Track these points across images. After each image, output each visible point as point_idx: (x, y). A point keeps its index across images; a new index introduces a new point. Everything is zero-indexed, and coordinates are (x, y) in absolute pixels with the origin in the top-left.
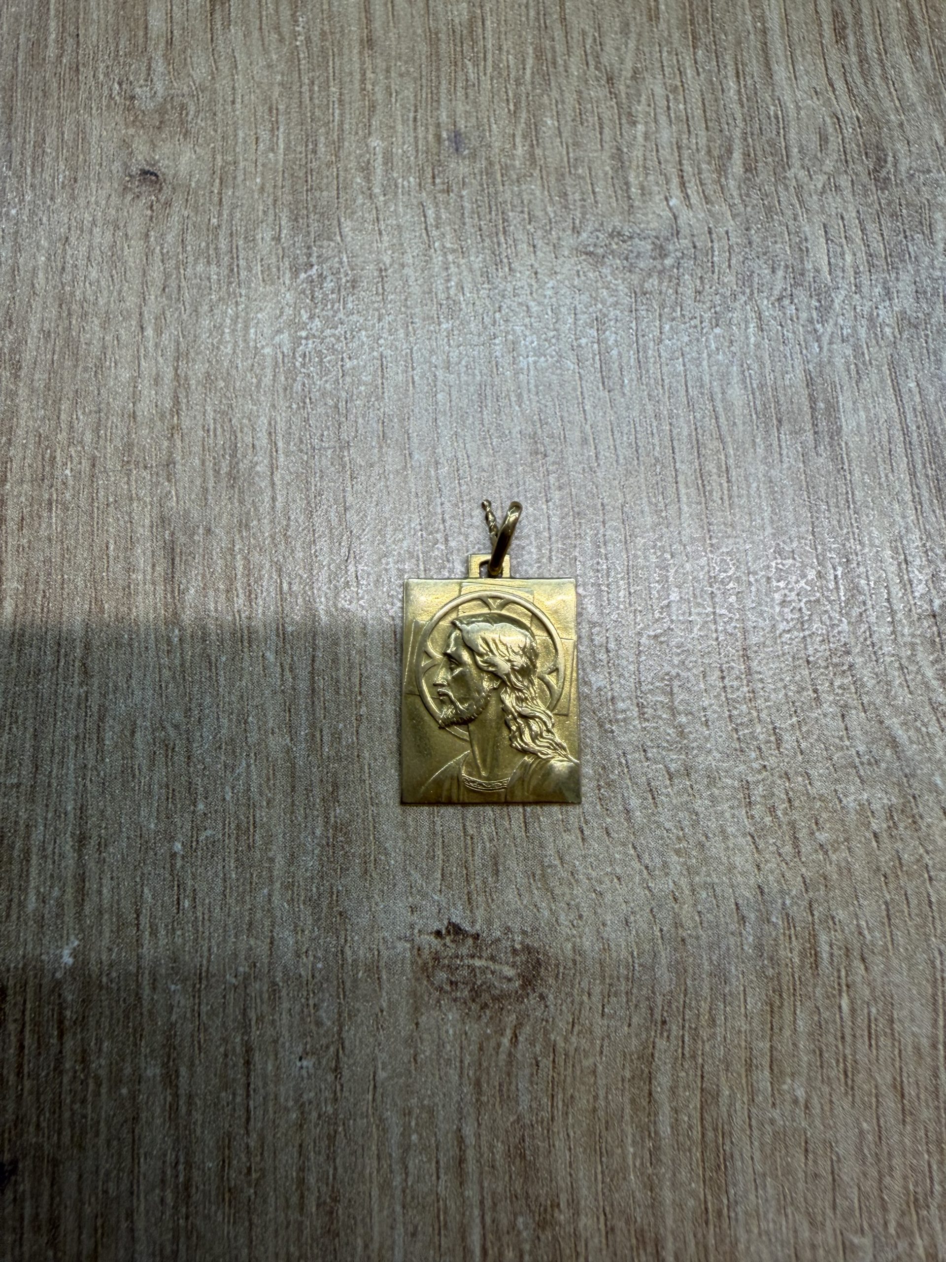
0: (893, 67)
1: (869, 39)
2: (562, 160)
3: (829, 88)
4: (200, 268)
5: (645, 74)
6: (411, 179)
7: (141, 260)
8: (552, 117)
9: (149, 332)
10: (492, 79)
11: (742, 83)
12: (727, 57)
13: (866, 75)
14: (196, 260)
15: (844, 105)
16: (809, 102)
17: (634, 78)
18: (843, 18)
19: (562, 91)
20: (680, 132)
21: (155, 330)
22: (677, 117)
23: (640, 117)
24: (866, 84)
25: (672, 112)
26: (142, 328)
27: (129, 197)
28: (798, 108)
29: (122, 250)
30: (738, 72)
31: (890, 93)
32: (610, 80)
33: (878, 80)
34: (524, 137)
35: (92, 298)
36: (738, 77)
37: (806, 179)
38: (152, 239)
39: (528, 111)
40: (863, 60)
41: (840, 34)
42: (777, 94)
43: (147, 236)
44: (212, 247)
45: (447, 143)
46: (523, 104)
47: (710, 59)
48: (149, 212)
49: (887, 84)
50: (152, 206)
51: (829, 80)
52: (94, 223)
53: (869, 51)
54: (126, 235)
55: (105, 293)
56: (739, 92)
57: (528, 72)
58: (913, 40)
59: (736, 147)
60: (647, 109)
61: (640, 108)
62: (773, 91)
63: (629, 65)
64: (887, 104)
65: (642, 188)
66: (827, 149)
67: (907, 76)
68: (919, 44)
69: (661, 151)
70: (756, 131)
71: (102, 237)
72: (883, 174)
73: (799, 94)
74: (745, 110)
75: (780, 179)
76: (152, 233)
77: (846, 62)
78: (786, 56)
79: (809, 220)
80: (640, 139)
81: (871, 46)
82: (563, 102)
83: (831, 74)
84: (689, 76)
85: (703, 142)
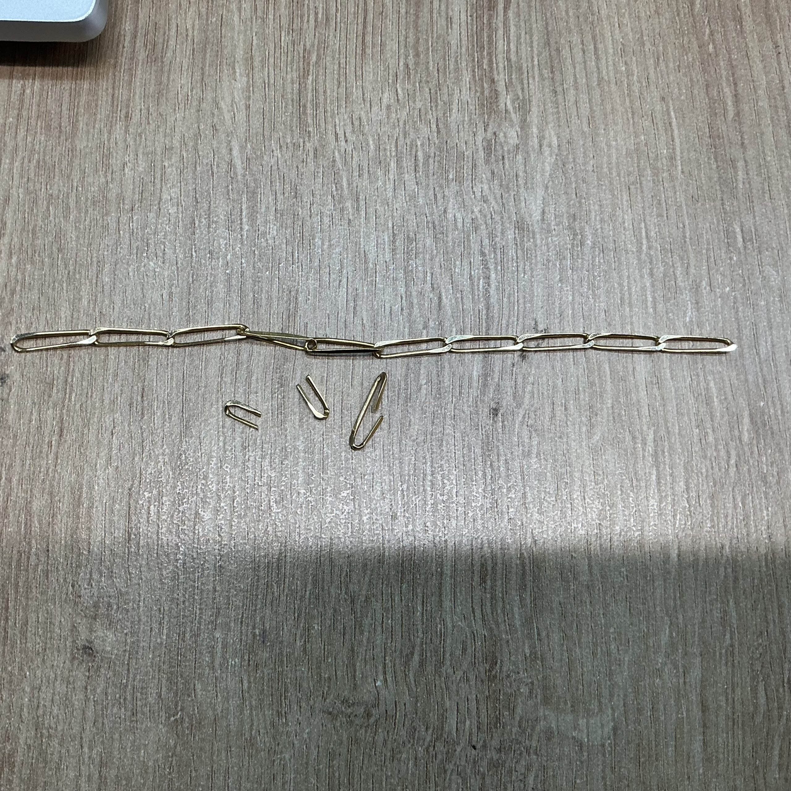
0: (509, 603)
1: (499, 583)
2: (321, 652)
3: (472, 615)
4: (115, 710)
5: (372, 599)
6: (237, 660)
7: (82, 703)
8: (318, 624)
9: (86, 750)
10: (287, 596)
11: (425, 608)
12: (419, 590)
13: (493, 608)
14: (113, 706)
15: (478, 626)
16: (460, 623)
17: (366, 601)
18: (486, 570)
19: (325, 607)
20: (386, 639)
21: (89, 748)
22: (387, 628)
23: (366, 628)
24: (492, 613)
25: (384, 625)
26: (82, 746)
27: (76, 662)
28: (453, 627)
29: (72, 698)
30: (423, 601)
31: (505, 621)
32: (353, 601)
33: (499, 611)
34: (301, 636)
35: (54, 726)
36: (423, 605)
37: (452, 673)
38: (89, 691)
39: (305, 620)
40: (493, 598)
41: (483, 580)
42: (443, 616)
43: (86, 689)
44: (123, 698)
45: (258, 638)
46: (303, 615)
47: (409, 592)
48: (87, 674)
49: (504, 614)
50: (89, 670)
51: (473, 609)
52: (56, 679)
53: (497, 593)
54: (74, 688)
55: (61, 723)
56: (423, 613)
57: (308, 593)
58: (523, 587)
59: (416, 651)
60: (371, 622)
61: (367, 621)
62: (441, 614)
63: (364, 593)
64: (502, 627)
65: (362, 674)
66: (465, 654)
67: (516, 609)
68: (525, 589)
69: (375, 650)
70: (428, 641)
71: (60, 688)
72: (494, 673)
73: (455, 617)
74: (424, 626)
75: (437, 671)
76: (89, 687)
77: (484, 598)
78: (451, 591)
79: (450, 699)
80: (365, 641)
81: (499, 589)
82: (325, 614)
83: (474, 606)
84: (396, 602)
85: (399, 646)
